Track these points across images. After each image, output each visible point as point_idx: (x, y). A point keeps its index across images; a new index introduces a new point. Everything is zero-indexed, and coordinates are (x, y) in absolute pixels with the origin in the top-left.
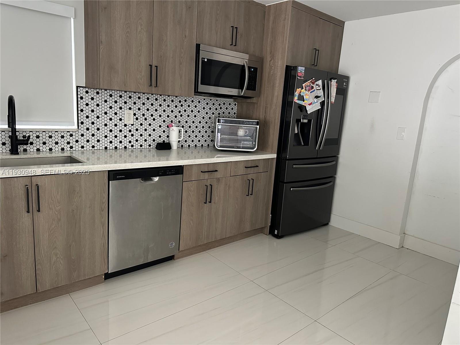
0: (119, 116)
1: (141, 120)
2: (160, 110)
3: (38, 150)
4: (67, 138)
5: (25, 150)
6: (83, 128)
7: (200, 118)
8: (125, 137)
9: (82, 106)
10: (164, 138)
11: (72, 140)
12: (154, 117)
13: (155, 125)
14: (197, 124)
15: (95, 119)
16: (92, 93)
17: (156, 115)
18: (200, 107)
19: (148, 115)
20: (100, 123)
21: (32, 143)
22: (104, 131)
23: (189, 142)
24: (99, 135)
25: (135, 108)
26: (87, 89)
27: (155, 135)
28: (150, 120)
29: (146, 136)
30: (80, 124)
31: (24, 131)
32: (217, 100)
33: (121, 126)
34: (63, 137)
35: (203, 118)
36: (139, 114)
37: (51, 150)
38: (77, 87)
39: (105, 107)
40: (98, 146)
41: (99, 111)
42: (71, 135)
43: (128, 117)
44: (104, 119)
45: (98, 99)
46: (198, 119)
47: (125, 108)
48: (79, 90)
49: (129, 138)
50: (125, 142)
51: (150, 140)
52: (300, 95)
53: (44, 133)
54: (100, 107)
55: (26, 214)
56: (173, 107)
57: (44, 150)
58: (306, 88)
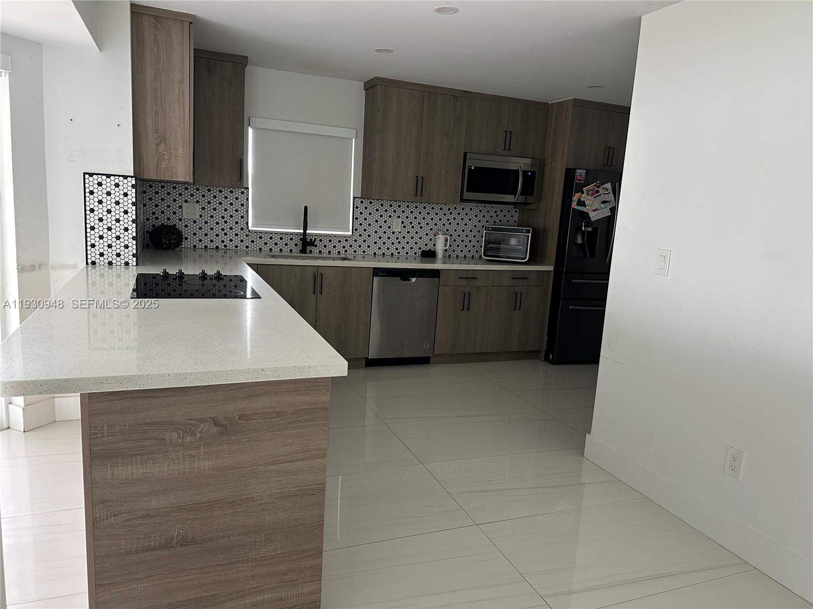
0: (388, 224)
1: (409, 228)
2: (428, 218)
3: (320, 252)
4: (343, 243)
5: (311, 251)
6: (357, 234)
7: (471, 226)
8: (393, 243)
9: (357, 215)
10: (430, 247)
11: (347, 245)
12: (421, 225)
13: (422, 233)
14: (467, 232)
15: (367, 227)
16: (366, 203)
17: (423, 223)
18: (471, 215)
19: (415, 223)
20: (371, 231)
21: (316, 246)
22: (375, 237)
23: (458, 252)
24: (370, 241)
25: (403, 216)
26: (362, 200)
27: (421, 244)
28: (417, 228)
29: (412, 244)
30: (354, 231)
31: (311, 235)
32: (492, 207)
33: (389, 233)
34: (340, 241)
35: (475, 226)
36: (407, 222)
37: (330, 252)
38: (354, 198)
39: (376, 216)
40: (368, 251)
41: (371, 219)
42: (347, 240)
43: (397, 226)
44: (375, 227)
45: (371, 209)
46: (469, 227)
47: (394, 217)
48: (355, 200)
49: (396, 245)
50: (393, 248)
51: (416, 249)
52: (579, 200)
53: (326, 238)
54: (372, 215)
55: (313, 295)
56: (441, 215)
57: (325, 252)
58: (588, 192)
